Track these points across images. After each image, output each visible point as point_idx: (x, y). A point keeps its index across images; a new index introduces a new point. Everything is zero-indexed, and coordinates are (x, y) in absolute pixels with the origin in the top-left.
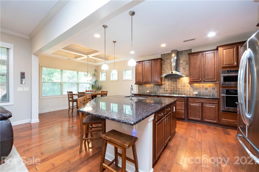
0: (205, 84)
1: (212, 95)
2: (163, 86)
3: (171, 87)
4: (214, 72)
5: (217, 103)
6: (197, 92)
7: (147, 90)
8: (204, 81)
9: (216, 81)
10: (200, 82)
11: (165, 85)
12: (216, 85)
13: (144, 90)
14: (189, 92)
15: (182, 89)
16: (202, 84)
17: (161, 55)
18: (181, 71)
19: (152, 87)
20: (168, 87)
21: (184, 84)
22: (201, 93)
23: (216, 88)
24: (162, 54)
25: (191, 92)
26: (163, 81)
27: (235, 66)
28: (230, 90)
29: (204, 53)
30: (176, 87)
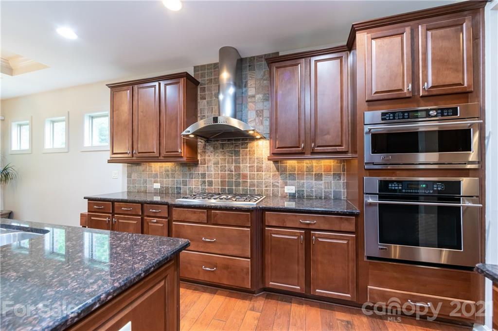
0: (314, 163)
1: (332, 197)
2: (201, 169)
3: (221, 171)
4: (342, 122)
5: (352, 228)
6: (293, 187)
7: (154, 182)
8: (313, 153)
9: (345, 152)
10: (302, 153)
11: (206, 165)
12: (344, 165)
13: (145, 182)
14: (274, 186)
15: (253, 179)
16: (308, 161)
17: (195, 67)
18: (249, 121)
19: (168, 171)
20: (213, 173)
21: (260, 160)
22: (303, 191)
23: (344, 174)
24: (198, 66)
25: (277, 186)
26: (199, 151)
27: (408, 95)
28: (392, 182)
29: (313, 59)
30: (235, 171)
